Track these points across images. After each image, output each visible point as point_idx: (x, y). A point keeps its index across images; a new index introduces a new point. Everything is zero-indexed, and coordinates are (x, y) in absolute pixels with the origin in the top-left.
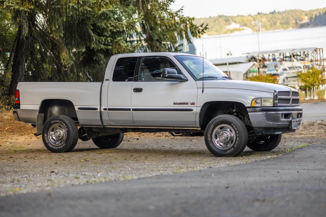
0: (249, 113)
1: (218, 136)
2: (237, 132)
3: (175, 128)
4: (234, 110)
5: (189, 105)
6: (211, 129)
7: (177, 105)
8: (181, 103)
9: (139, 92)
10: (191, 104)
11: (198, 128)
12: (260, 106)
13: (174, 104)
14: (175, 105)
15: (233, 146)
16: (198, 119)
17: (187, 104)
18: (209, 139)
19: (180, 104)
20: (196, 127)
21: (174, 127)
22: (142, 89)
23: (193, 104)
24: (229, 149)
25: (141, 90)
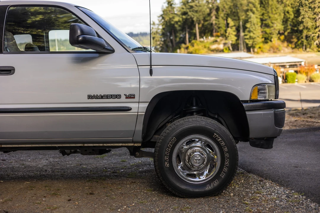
0: (247, 113)
1: (182, 157)
2: (226, 149)
3: (86, 145)
4: (194, 108)
5: (123, 98)
6: (170, 145)
7: (94, 100)
8: (104, 95)
9: (7, 74)
10: (126, 98)
11: (135, 143)
12: (263, 99)
13: (90, 97)
14: (90, 100)
15: (217, 176)
16: (140, 127)
17: (118, 96)
18: (167, 165)
19: (102, 97)
20: (133, 142)
21: (84, 143)
22: (13, 68)
23: (131, 97)
24: (209, 182)
25: (10, 71)
